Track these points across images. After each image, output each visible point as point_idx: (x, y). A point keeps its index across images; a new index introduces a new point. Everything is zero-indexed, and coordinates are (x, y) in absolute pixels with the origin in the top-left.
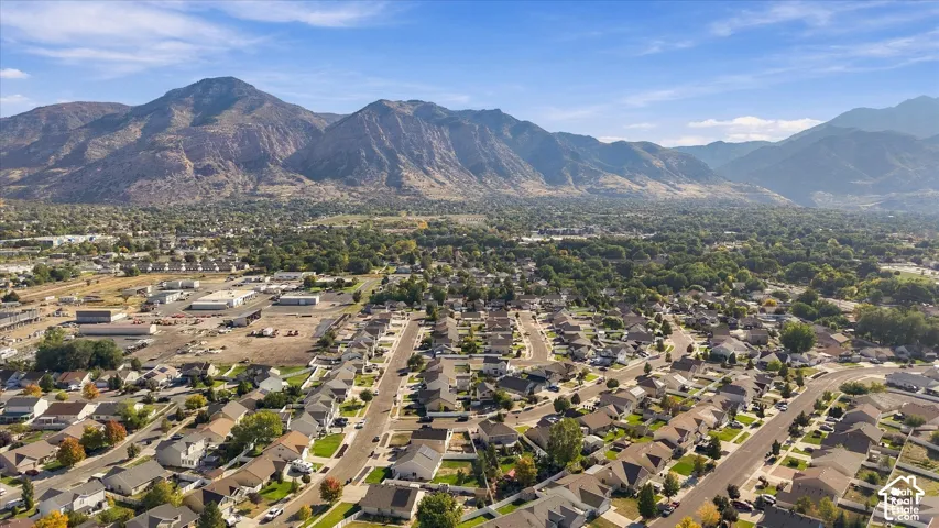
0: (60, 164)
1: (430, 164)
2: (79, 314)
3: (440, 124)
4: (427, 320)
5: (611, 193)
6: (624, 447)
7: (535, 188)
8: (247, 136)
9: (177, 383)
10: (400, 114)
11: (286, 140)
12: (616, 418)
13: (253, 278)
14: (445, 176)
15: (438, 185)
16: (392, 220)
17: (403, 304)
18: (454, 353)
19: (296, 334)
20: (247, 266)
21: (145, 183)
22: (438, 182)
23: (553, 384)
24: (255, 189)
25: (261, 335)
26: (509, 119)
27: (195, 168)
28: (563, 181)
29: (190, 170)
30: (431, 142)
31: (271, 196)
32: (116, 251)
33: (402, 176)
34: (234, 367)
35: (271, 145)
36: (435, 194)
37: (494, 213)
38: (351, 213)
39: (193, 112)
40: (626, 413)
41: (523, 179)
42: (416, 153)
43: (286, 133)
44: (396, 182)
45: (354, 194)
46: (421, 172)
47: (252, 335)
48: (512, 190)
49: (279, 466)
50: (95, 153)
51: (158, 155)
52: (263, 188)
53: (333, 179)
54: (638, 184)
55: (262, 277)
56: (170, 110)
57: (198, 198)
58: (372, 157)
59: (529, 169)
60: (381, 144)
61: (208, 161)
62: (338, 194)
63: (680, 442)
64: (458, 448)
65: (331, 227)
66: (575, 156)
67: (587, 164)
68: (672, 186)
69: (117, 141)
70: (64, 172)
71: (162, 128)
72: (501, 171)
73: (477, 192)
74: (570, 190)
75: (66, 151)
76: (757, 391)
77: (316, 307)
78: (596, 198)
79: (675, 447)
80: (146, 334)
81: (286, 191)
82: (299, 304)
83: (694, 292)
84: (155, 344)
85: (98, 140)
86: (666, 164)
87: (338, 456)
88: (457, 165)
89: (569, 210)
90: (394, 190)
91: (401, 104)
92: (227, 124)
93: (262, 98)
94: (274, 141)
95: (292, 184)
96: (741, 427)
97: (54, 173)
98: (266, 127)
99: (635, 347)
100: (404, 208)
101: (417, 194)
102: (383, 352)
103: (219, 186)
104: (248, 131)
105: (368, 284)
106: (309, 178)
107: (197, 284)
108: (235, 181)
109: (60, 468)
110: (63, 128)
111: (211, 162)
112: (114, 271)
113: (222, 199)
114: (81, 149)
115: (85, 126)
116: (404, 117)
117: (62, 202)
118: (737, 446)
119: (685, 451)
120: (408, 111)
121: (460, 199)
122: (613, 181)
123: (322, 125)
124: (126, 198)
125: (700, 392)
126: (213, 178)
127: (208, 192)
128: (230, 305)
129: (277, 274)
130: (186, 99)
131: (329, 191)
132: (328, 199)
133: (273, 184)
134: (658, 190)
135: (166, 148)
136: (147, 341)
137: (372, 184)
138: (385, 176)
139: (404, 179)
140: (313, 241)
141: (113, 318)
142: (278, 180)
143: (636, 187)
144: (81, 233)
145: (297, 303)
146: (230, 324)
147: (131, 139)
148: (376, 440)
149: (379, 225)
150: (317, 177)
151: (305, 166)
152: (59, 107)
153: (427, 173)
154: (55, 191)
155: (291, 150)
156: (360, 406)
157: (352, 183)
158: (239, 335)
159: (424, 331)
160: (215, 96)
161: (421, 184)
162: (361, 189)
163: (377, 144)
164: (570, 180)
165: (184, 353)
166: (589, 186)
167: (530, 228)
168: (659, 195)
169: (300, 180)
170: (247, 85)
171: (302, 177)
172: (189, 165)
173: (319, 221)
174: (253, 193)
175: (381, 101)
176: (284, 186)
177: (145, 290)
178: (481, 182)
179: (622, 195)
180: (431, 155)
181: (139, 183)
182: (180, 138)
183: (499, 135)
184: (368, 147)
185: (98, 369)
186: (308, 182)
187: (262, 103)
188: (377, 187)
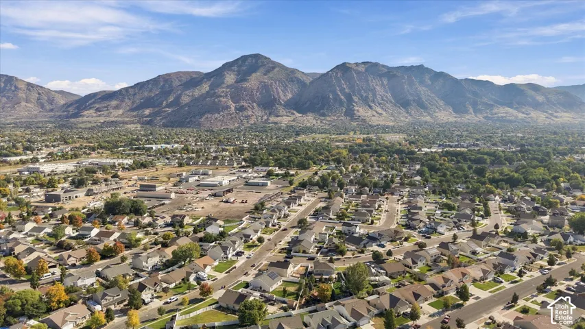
0: (168, 106)
1: (373, 101)
2: (141, 186)
3: (381, 76)
4: (326, 198)
5: (502, 120)
6: (404, 285)
7: (445, 116)
8: (265, 87)
9: (167, 225)
10: (355, 71)
11: (286, 90)
12: (411, 268)
13: (242, 170)
14: (382, 108)
15: (377, 115)
16: (342, 137)
17: (317, 188)
18: (330, 219)
19: (246, 202)
20: (243, 163)
21: (209, 116)
22: (378, 113)
23: (382, 243)
24: (268, 119)
25: (227, 202)
26: (428, 70)
27: (236, 108)
28: (466, 112)
29: (233, 108)
30: (375, 88)
31: (276, 123)
32: (181, 154)
33: (354, 110)
34: (201, 218)
35: (278, 93)
36: (375, 121)
37: (413, 133)
38: (319, 133)
39: (236, 75)
40: (420, 264)
41: (437, 110)
42: (365, 95)
43: (287, 86)
44: (350, 113)
45: (324, 121)
46: (367, 107)
47: (222, 201)
48: (428, 117)
49: (189, 274)
50: (185, 99)
51: (216, 100)
52: (272, 119)
53: (312, 112)
54: (523, 113)
55: (247, 169)
56: (224, 74)
57: (237, 125)
58: (336, 98)
59: (441, 103)
60: (342, 90)
61: (243, 103)
62: (315, 122)
63: (444, 286)
64: (297, 275)
65: (303, 142)
66: (475, 94)
67: (485, 100)
68: (551, 115)
69: (197, 92)
70: (169, 110)
71: (219, 85)
72: (421, 105)
73: (404, 118)
74: (471, 118)
75: (171, 99)
76: (529, 258)
77: (267, 187)
78: (490, 122)
79: (439, 289)
80: (168, 198)
81: (285, 120)
82: (258, 185)
83: (526, 188)
84: (170, 204)
85: (187, 92)
86: (547, 98)
87: (227, 273)
88: (391, 102)
89: (467, 131)
90: (348, 118)
91: (357, 64)
92: (253, 81)
93: (275, 65)
94: (280, 90)
95: (288, 116)
96: (502, 282)
97: (165, 111)
98: (275, 83)
99: (455, 223)
100: (353, 130)
101: (364, 121)
102: (288, 215)
103: (248, 117)
104: (265, 85)
105: (304, 175)
106: (298, 112)
107: (210, 172)
108: (256, 114)
109: (87, 264)
110: (171, 86)
111: (245, 104)
112: (173, 164)
113: (249, 125)
114: (178, 98)
115: (181, 85)
116: (358, 73)
117: (167, 126)
118: (490, 294)
119: (446, 293)
120: (362, 69)
121: (391, 124)
122: (502, 111)
123: (308, 81)
124: (199, 125)
125: (486, 256)
126: (245, 113)
127: (242, 121)
128: (221, 184)
129: (256, 168)
130: (233, 68)
131: (309, 120)
132: (308, 125)
133: (278, 116)
134: (540, 118)
135: (221, 96)
136: (167, 202)
137: (335, 115)
138: (344, 110)
139: (355, 112)
140: (286, 149)
141: (157, 189)
142: (281, 113)
143: (521, 116)
144: (168, 144)
145: (257, 185)
146: (215, 195)
147: (204, 92)
148: (253, 266)
149: (332, 140)
150: (303, 111)
151: (297, 105)
152: (169, 75)
153: (370, 107)
154: (164, 121)
155: (290, 96)
156: (256, 246)
157: (323, 115)
158: (215, 201)
159: (322, 205)
160: (249, 64)
161: (366, 115)
162: (328, 118)
163: (340, 91)
164: (471, 111)
165: (181, 209)
166: (486, 115)
167: (434, 143)
168: (539, 121)
169: (293, 114)
170: (266, 58)
171: (295, 112)
172: (233, 106)
173: (298, 138)
174: (267, 122)
175: (344, 63)
176: (284, 117)
177: (182, 174)
178: (408, 113)
179: (510, 121)
180: (374, 95)
181: (206, 116)
182: (228, 90)
183: (422, 82)
184: (334, 92)
185: (133, 215)
186: (298, 115)
187: (273, 68)
188: (339, 117)
